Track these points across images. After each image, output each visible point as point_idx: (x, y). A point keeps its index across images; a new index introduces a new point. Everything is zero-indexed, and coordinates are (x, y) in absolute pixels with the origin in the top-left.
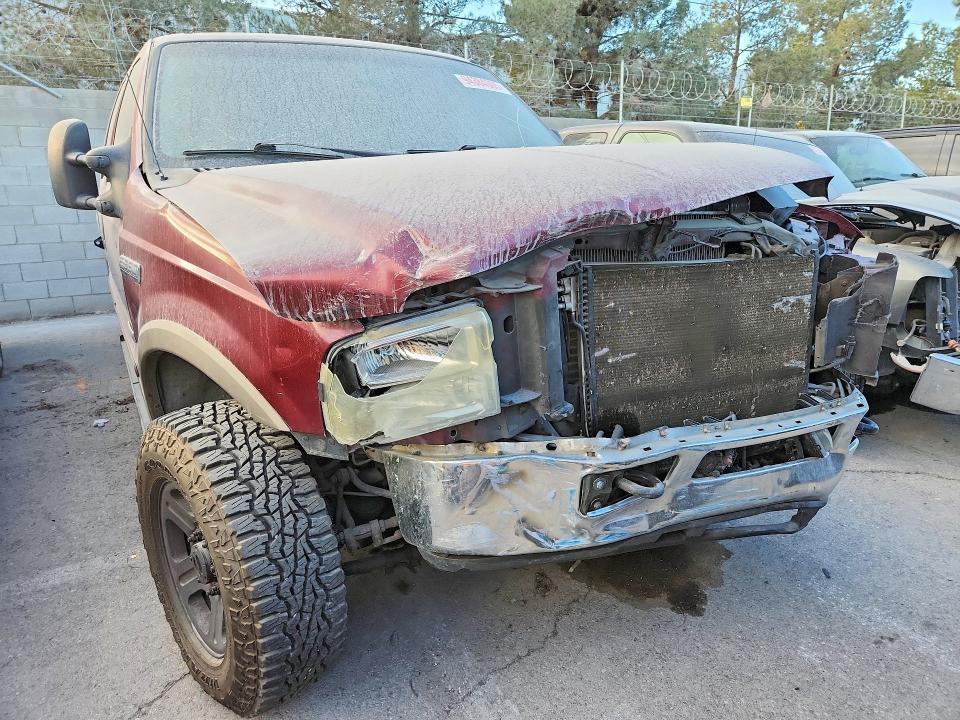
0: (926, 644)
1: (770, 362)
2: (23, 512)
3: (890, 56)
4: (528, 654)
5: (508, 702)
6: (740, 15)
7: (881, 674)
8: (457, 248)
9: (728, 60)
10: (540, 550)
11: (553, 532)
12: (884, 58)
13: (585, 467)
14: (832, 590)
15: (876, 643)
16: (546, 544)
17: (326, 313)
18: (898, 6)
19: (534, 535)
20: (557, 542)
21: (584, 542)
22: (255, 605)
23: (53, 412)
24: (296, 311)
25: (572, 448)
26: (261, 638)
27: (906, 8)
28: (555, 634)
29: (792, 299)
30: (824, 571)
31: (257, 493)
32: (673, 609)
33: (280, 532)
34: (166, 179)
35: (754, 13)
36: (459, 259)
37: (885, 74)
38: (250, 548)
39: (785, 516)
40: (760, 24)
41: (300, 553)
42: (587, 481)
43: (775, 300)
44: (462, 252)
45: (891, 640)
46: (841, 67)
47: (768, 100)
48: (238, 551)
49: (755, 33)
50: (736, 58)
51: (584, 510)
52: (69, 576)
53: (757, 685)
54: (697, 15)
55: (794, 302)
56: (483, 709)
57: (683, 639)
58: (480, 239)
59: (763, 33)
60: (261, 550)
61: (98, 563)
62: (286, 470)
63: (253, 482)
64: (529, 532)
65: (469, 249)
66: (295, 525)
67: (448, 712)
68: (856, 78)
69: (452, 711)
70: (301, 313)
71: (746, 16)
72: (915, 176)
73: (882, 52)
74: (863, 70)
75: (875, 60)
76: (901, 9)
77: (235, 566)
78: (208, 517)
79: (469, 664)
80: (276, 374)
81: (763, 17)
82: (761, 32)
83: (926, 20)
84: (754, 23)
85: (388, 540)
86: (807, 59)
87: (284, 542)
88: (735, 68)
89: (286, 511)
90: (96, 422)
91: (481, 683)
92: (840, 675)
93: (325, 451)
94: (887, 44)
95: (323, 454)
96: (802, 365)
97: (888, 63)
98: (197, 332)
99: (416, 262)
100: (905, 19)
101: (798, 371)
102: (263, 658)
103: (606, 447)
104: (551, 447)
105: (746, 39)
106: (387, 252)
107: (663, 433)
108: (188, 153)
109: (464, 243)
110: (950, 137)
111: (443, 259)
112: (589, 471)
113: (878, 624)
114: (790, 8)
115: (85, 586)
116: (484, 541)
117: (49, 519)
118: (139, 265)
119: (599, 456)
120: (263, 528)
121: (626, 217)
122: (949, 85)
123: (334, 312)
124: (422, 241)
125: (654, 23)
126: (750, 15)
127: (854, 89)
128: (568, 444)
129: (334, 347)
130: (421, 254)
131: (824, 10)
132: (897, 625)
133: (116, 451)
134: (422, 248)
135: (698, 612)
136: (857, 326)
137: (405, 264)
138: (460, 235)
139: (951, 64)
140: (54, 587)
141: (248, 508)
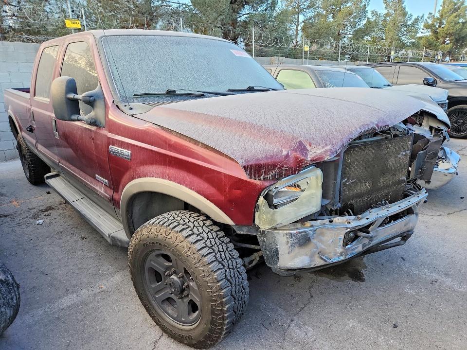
0: (448, 281)
1: (397, 178)
2: (27, 272)
3: (361, 26)
4: (305, 306)
5: (306, 327)
6: (298, 7)
7: (438, 295)
8: (324, 147)
9: (294, 27)
10: (326, 263)
11: (331, 255)
12: (359, 27)
13: (347, 228)
14: (408, 265)
15: (431, 283)
16: (328, 261)
17: (269, 176)
18: (363, 4)
19: (324, 258)
20: (332, 259)
21: (342, 258)
22: (224, 300)
23: (8, 219)
24: (257, 176)
25: (340, 221)
26: (226, 314)
27: (367, 5)
28: (312, 296)
29: (404, 153)
30: (401, 257)
31: (217, 252)
32: (352, 280)
33: (228, 268)
34: (132, 109)
35: (305, 5)
36: (325, 152)
37: (359, 35)
38: (220, 276)
39: (398, 239)
40: (307, 11)
41: (236, 276)
42: (347, 234)
43: (399, 154)
44: (326, 148)
45: (436, 282)
46: (341, 31)
47: (315, 47)
48: (215, 278)
49: (305, 15)
50: (297, 27)
51: (345, 245)
52: (73, 300)
53: (396, 306)
54: (281, 6)
55: (405, 154)
56: (298, 331)
57: (362, 291)
58: (331, 143)
59: (309, 15)
60: (223, 277)
61: (84, 292)
62: (222, 240)
63: (213, 247)
64: (322, 257)
65: (329, 147)
66: (232, 264)
67: (284, 334)
68: (346, 36)
69: (286, 334)
70: (258, 177)
71: (301, 7)
72: (389, 85)
73: (357, 24)
74: (350, 32)
75: (355, 28)
76: (365, 5)
77: (213, 285)
78: (197, 265)
79: (283, 314)
80: (230, 201)
81: (309, 7)
82: (308, 15)
83: (373, 10)
84: (305, 10)
85: (250, 266)
86: (328, 27)
87: (230, 272)
88: (297, 31)
89: (228, 259)
90: (37, 222)
91: (292, 321)
92: (424, 298)
93: (247, 232)
94: (359, 21)
95: (246, 233)
96: (405, 178)
97: (360, 30)
98: (180, 183)
99: (306, 154)
100: (366, 9)
101: (403, 181)
102: (226, 322)
103: (354, 220)
104: (331, 221)
105: (301, 18)
106: (295, 150)
107: (370, 211)
108: (136, 95)
109: (326, 145)
110: (398, 67)
111: (319, 152)
112: (349, 230)
113: (429, 276)
114: (319, 3)
115: (85, 304)
116: (307, 262)
117: (44, 274)
118: (130, 152)
119: (352, 223)
120: (222, 267)
121: (376, 129)
122: (383, 39)
123: (272, 176)
124: (308, 145)
125: (262, 9)
126: (303, 6)
127: (347, 41)
128: (337, 220)
129: (265, 189)
130: (308, 150)
131: (333, 4)
132: (435, 276)
133: (58, 236)
134: (308, 147)
135: (363, 280)
136: (426, 162)
137: (303, 155)
138: (324, 142)
139: (383, 29)
140: (69, 307)
141: (215, 259)
